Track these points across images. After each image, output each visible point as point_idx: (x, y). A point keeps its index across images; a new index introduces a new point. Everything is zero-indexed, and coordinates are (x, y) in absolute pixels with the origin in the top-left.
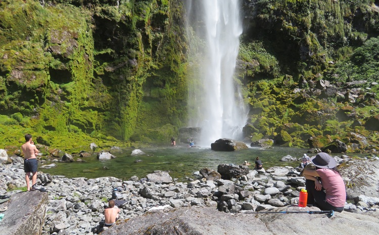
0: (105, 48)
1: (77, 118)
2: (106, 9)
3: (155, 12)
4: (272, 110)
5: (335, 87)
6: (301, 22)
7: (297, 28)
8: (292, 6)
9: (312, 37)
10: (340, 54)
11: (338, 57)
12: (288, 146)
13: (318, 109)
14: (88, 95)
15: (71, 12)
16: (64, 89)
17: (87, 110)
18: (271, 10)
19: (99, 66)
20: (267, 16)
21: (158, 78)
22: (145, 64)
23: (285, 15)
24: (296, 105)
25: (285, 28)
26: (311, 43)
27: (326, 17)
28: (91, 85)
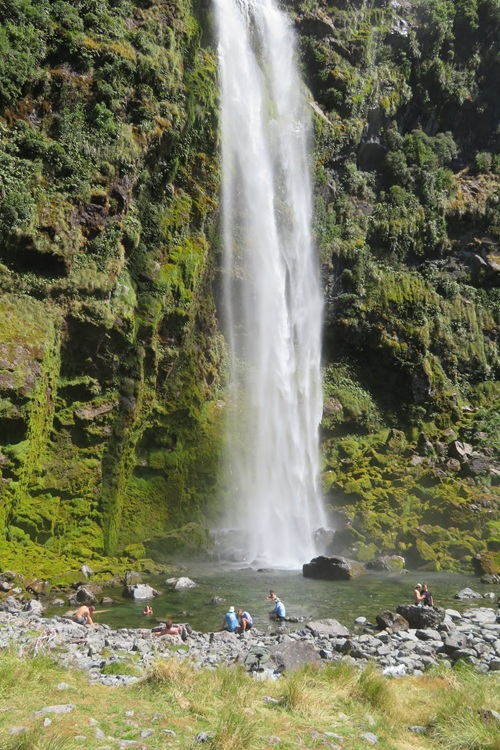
0: (78, 374)
1: (24, 513)
2: (90, 305)
3: (169, 310)
4: (382, 498)
5: (483, 456)
6: (413, 336)
7: (406, 345)
8: (396, 307)
9: (433, 362)
10: (481, 394)
11: (477, 398)
12: (434, 570)
13: (465, 498)
14: (44, 465)
15: (28, 309)
16: (10, 455)
17: (42, 496)
18: (362, 311)
19: (64, 407)
20: (355, 321)
21: (164, 430)
22: (144, 404)
23: (385, 322)
24: (423, 489)
25: (386, 344)
26: (431, 373)
27: (455, 329)
28: (49, 445)
